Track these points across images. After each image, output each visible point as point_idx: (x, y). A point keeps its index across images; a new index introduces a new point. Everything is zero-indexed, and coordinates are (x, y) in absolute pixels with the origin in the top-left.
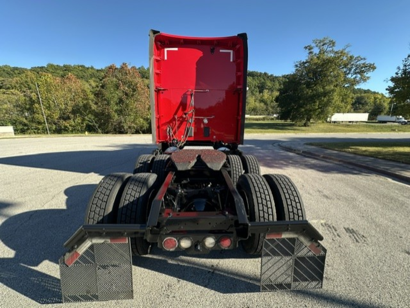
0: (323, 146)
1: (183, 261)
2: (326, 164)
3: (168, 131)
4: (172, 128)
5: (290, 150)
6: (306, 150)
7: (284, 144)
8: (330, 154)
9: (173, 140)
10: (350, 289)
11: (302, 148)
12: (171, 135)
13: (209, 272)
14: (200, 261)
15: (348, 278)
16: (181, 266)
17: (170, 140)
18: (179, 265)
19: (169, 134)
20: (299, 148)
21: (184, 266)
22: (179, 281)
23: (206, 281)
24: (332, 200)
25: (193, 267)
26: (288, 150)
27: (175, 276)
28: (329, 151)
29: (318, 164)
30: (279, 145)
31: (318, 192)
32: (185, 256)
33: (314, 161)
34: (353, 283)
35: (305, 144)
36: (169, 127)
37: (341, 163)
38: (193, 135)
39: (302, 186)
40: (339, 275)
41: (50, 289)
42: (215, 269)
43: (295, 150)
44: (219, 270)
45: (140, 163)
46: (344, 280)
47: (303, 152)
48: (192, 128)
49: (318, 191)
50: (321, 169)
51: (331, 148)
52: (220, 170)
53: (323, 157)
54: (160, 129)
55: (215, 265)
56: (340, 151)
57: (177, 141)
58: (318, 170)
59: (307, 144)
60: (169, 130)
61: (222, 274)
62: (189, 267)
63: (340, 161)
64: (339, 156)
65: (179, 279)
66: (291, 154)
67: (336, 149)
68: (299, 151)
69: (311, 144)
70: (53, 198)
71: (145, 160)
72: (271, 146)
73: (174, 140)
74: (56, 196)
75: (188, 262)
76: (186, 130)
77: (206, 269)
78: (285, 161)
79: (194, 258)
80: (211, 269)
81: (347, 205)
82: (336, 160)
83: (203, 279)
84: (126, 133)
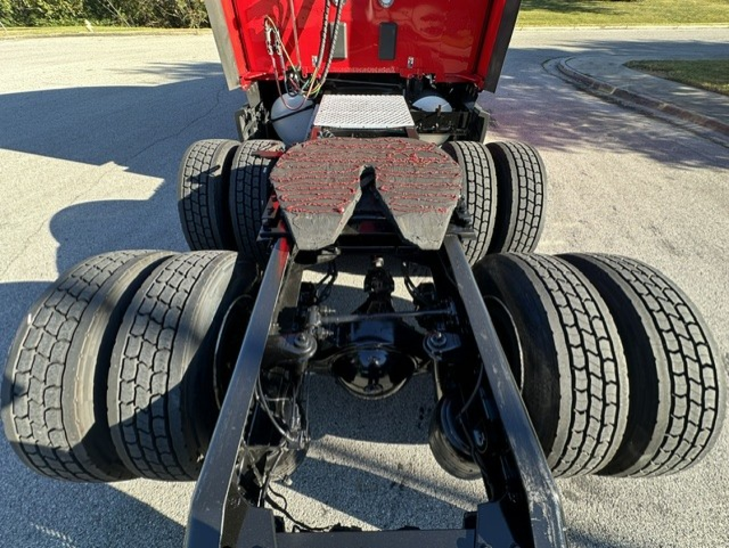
0: (671, 74)
1: (332, 449)
2: (673, 133)
3: (269, 39)
4: (279, 28)
5: (583, 84)
6: (625, 86)
7: (572, 66)
8: (688, 102)
9: (288, 73)
10: (713, 542)
11: (615, 79)
12: (280, 53)
13: (394, 484)
14: (372, 451)
15: (711, 510)
16: (330, 464)
17: (280, 74)
18: (323, 462)
19: (275, 50)
20: (611, 78)
21: (335, 464)
22: (325, 512)
23: (385, 514)
24: (682, 258)
25: (356, 469)
26: (580, 83)
27: (316, 496)
28: (685, 91)
29: (653, 134)
30: (558, 67)
31: (650, 232)
32: (337, 435)
33: (641, 124)
34: (721, 524)
35: (625, 65)
36: (271, 26)
37: (708, 130)
38: (346, 56)
39: (612, 210)
40: (690, 500)
41: (40, 531)
42: (407, 477)
43: (597, 86)
44: (416, 481)
45: (192, 179)
46: (702, 512)
47: (619, 93)
48: (342, 28)
49: (649, 228)
50: (659, 153)
51: (693, 81)
52: (443, 246)
53: (668, 110)
54: (244, 30)
55: (405, 462)
56: (716, 91)
57: (300, 73)
58: (653, 157)
59: (631, 65)
60: (272, 35)
61: (422, 490)
62: (347, 468)
63: (708, 123)
64: (708, 106)
65: (325, 506)
66: (587, 99)
67: (706, 84)
68: (608, 88)
69: (641, 66)
70: (26, 247)
71: (205, 168)
72: (538, 70)
73: (290, 71)
74: (31, 240)
75: (344, 453)
76: (325, 36)
77: (386, 476)
78: (573, 124)
79: (358, 443)
80: (397, 474)
81: (719, 273)
82: (698, 120)
83: (380, 506)
84: (187, 24)
